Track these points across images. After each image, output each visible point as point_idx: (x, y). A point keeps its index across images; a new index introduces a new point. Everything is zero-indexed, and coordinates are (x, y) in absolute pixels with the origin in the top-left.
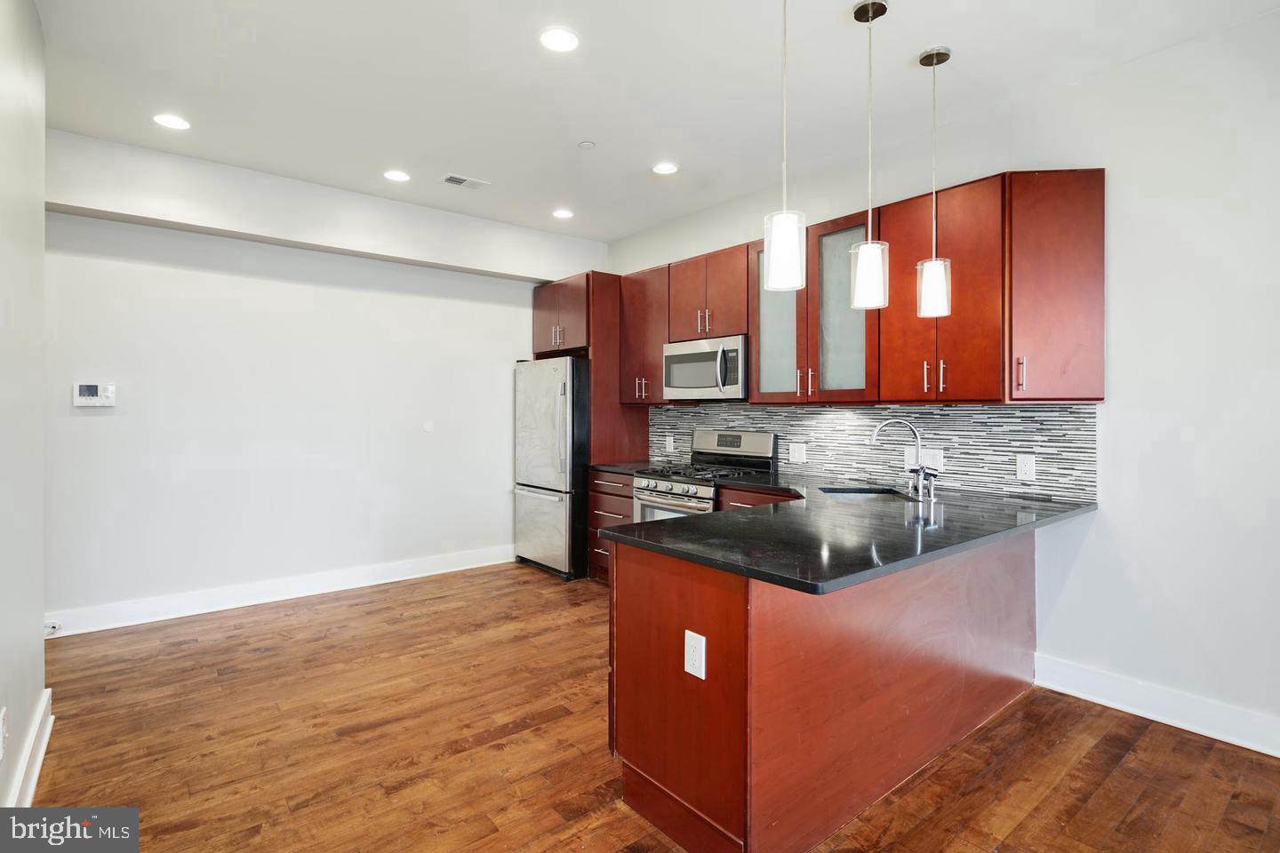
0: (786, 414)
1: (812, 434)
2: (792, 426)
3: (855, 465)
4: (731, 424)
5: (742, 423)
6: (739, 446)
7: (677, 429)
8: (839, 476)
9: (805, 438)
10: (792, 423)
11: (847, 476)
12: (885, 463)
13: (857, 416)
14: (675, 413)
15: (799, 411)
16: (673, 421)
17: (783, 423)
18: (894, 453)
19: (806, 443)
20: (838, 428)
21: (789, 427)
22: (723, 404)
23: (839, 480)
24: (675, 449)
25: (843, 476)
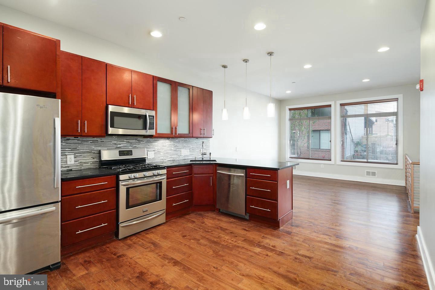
0: (146, 141)
1: (156, 147)
2: (148, 145)
3: (169, 156)
4: (119, 146)
5: (126, 145)
6: (132, 155)
7: (78, 150)
8: (165, 160)
9: (153, 149)
10: (148, 144)
11: (167, 160)
12: (177, 154)
13: (169, 141)
14: (76, 141)
15: (151, 140)
16: (73, 146)
17: (145, 144)
18: (179, 151)
19: (154, 151)
20: (164, 145)
21: (147, 146)
22: (113, 137)
23: (165, 162)
24: (75, 162)
25: (166, 160)
